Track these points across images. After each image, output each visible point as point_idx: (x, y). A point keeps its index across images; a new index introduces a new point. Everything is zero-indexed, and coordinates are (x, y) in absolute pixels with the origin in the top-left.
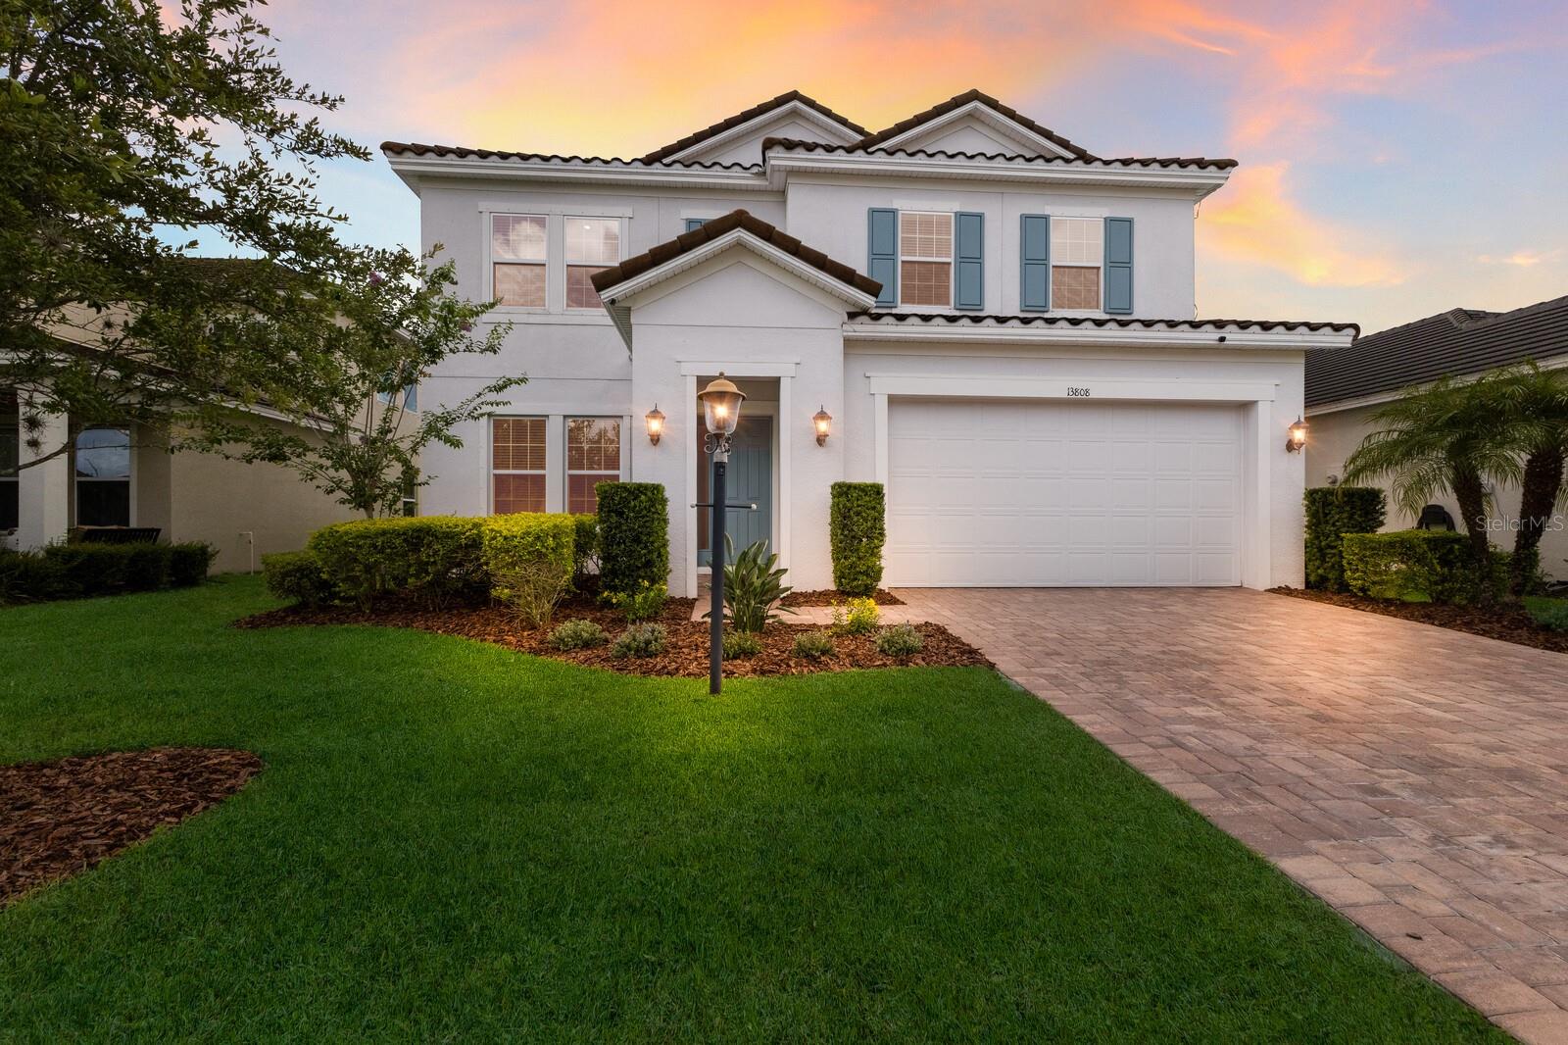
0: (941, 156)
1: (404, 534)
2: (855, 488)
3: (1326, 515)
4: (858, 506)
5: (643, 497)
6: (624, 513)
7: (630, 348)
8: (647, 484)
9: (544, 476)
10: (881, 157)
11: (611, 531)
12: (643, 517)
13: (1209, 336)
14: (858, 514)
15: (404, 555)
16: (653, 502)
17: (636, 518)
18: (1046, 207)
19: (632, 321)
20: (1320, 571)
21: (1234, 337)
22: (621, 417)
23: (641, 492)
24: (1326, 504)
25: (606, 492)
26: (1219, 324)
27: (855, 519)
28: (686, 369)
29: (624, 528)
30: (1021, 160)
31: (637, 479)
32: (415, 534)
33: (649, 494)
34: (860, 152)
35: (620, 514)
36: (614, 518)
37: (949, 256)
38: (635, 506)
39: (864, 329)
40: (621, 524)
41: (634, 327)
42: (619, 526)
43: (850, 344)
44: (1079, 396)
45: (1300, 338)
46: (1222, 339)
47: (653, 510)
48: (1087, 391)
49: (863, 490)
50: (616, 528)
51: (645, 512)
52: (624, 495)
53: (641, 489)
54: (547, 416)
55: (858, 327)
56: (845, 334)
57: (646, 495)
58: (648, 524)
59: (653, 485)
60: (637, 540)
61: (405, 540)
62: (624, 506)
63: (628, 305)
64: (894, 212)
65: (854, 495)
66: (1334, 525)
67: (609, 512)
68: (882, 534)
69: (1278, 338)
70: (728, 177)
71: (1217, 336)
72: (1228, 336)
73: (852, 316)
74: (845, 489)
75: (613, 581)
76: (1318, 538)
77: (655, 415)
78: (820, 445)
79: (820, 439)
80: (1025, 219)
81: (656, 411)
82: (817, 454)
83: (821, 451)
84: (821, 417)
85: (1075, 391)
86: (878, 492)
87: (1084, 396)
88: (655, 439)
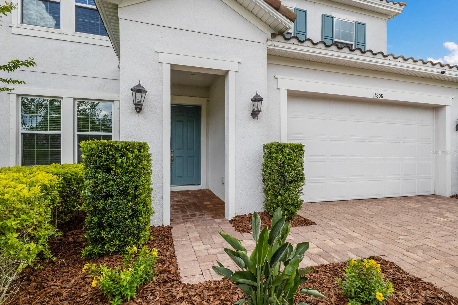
2: (287, 147)
4: (289, 159)
5: (130, 155)
6: (111, 169)
7: (118, 55)
8: (134, 143)
9: (60, 135)
11: (97, 187)
12: (130, 173)
13: (436, 71)
14: (289, 165)
16: (139, 159)
17: (123, 174)
19: (120, 15)
21: (447, 73)
22: (113, 101)
23: (128, 150)
25: (92, 149)
26: (442, 65)
27: (287, 168)
28: (162, 57)
29: (111, 183)
31: (125, 138)
33: (136, 152)
35: (108, 170)
36: (101, 175)
38: (122, 163)
39: (280, 45)
40: (108, 180)
41: (120, 21)
42: (105, 182)
44: (378, 98)
46: (443, 72)
47: (140, 166)
48: (382, 95)
49: (292, 149)
50: (103, 183)
51: (131, 168)
52: (111, 153)
53: (128, 147)
54: (62, 98)
55: (277, 44)
56: (269, 47)
57: (132, 152)
58: (134, 179)
59: (140, 143)
60: (123, 193)
62: (112, 163)
63: (117, 3)
65: (287, 152)
67: (96, 168)
68: (302, 178)
71: (440, 71)
73: (274, 35)
74: (281, 148)
75: (99, 233)
77: (139, 90)
78: (254, 118)
79: (255, 114)
80: (324, 16)
81: (139, 85)
82: (254, 122)
83: (255, 120)
84: (257, 99)
85: (377, 95)
86: (301, 150)
87: (381, 98)
88: (139, 108)
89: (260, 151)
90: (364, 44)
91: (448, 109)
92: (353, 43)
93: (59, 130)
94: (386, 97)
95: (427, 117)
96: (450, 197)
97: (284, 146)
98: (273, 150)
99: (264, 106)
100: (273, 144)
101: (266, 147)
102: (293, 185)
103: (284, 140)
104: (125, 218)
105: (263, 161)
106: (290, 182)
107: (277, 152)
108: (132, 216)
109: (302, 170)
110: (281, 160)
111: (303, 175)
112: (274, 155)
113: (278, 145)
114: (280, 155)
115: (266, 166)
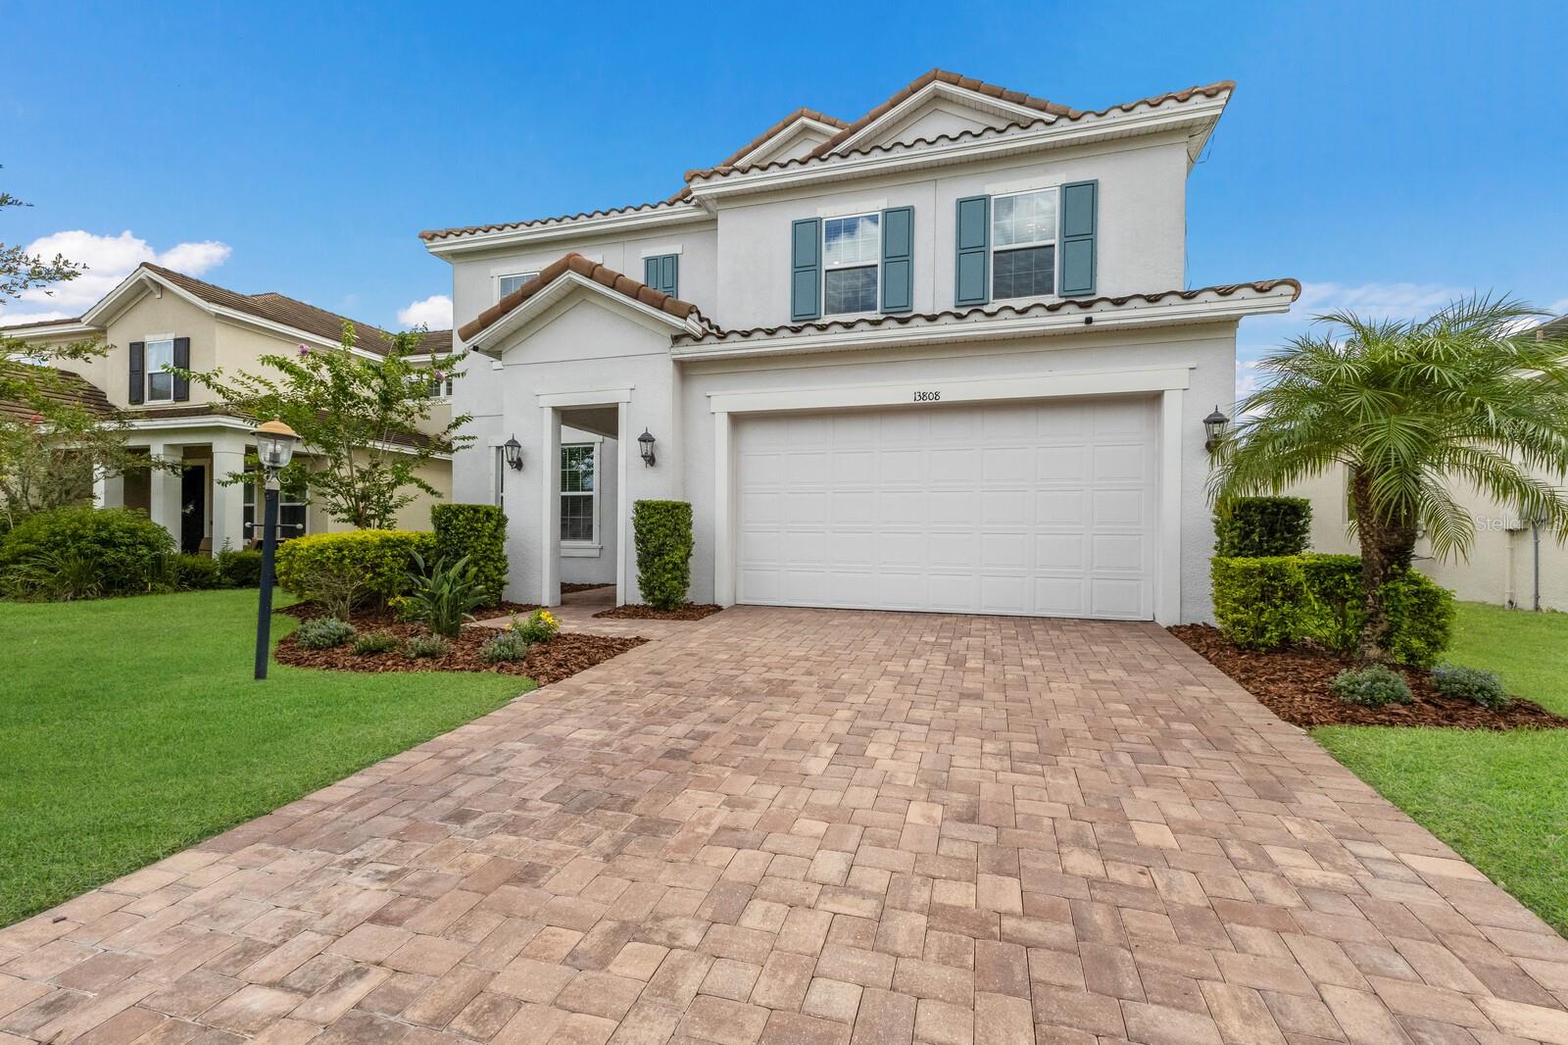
10: (836, 162)
13: (1070, 320)
18: (987, 186)
21: (1107, 317)
28: (543, 401)
34: (814, 161)
37: (875, 258)
39: (689, 351)
43: (686, 365)
44: (928, 401)
46: (1089, 321)
48: (937, 394)
56: (673, 356)
64: (817, 220)
69: (1173, 311)
70: (674, 213)
71: (1082, 317)
72: (1095, 316)
78: (651, 465)
80: (959, 204)
82: (651, 471)
83: (654, 467)
84: (646, 439)
85: (923, 396)
87: (934, 400)
90: (1090, 237)
92: (1053, 241)
99: (665, 447)
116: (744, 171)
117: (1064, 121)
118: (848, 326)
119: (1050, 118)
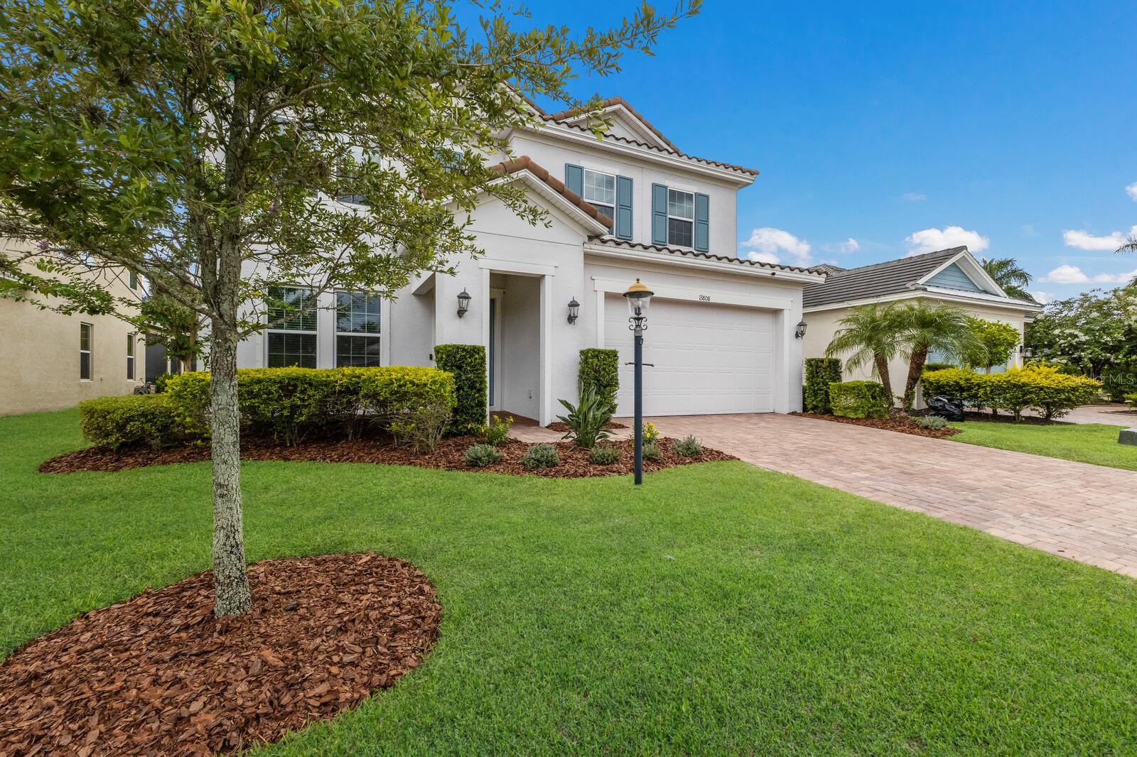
0: (611, 138)
1: (280, 382)
2: (603, 353)
3: (817, 373)
4: (604, 364)
8: (480, 347)
9: (315, 336)
10: (564, 127)
13: (767, 272)
14: (604, 369)
15: (280, 398)
16: (483, 359)
17: (471, 371)
18: (666, 181)
20: (814, 403)
21: (780, 274)
24: (817, 367)
26: (772, 266)
27: (602, 373)
28: (482, 263)
30: (635, 144)
32: (292, 383)
37: (611, 202)
39: (596, 248)
40: (460, 375)
43: (588, 256)
44: (704, 301)
45: (804, 277)
46: (774, 274)
47: (483, 365)
48: (708, 297)
55: (593, 246)
56: (585, 250)
61: (280, 388)
64: (581, 169)
66: (822, 378)
68: (617, 383)
69: (796, 276)
71: (771, 272)
72: (776, 273)
73: (590, 238)
76: (813, 385)
77: (464, 296)
78: (570, 323)
79: (571, 319)
80: (655, 186)
81: (465, 293)
82: (569, 327)
83: (572, 325)
84: (574, 304)
85: (703, 298)
86: (616, 356)
87: (708, 302)
88: (461, 313)
89: (577, 358)
90: (706, 222)
91: (786, 312)
92: (692, 220)
93: (315, 329)
94: (712, 301)
95: (765, 322)
96: (790, 414)
97: (600, 352)
98: (589, 355)
99: (580, 311)
100: (589, 350)
101: (582, 352)
102: (608, 388)
103: (601, 347)
104: (472, 407)
105: (579, 367)
106: (605, 387)
107: (593, 357)
108: (477, 405)
109: (617, 375)
110: (597, 365)
111: (617, 380)
112: (591, 360)
113: (594, 351)
114: (596, 360)
115: (582, 372)
116: (570, 126)
117: (675, 155)
118: (684, 254)
119: (671, 151)
